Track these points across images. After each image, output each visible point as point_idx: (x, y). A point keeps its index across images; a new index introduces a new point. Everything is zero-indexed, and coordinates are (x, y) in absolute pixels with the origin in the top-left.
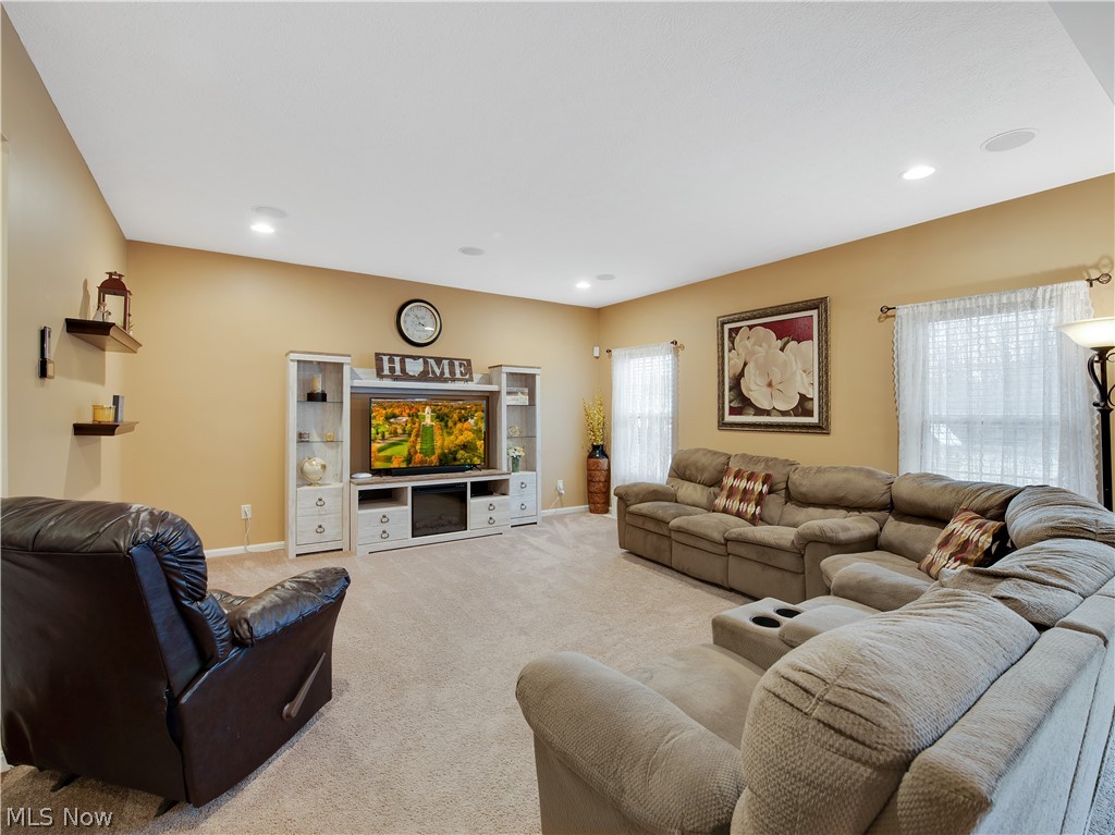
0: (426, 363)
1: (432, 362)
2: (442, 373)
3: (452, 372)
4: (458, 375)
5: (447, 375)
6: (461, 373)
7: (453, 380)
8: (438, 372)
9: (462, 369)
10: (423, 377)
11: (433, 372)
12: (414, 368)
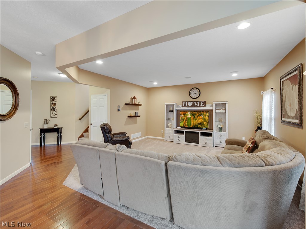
0: (193, 103)
1: (195, 102)
2: (197, 105)
3: (200, 104)
4: (201, 105)
5: (198, 105)
6: (202, 105)
7: (200, 106)
8: (196, 105)
9: (203, 104)
10: (192, 106)
11: (195, 105)
12: (190, 104)
